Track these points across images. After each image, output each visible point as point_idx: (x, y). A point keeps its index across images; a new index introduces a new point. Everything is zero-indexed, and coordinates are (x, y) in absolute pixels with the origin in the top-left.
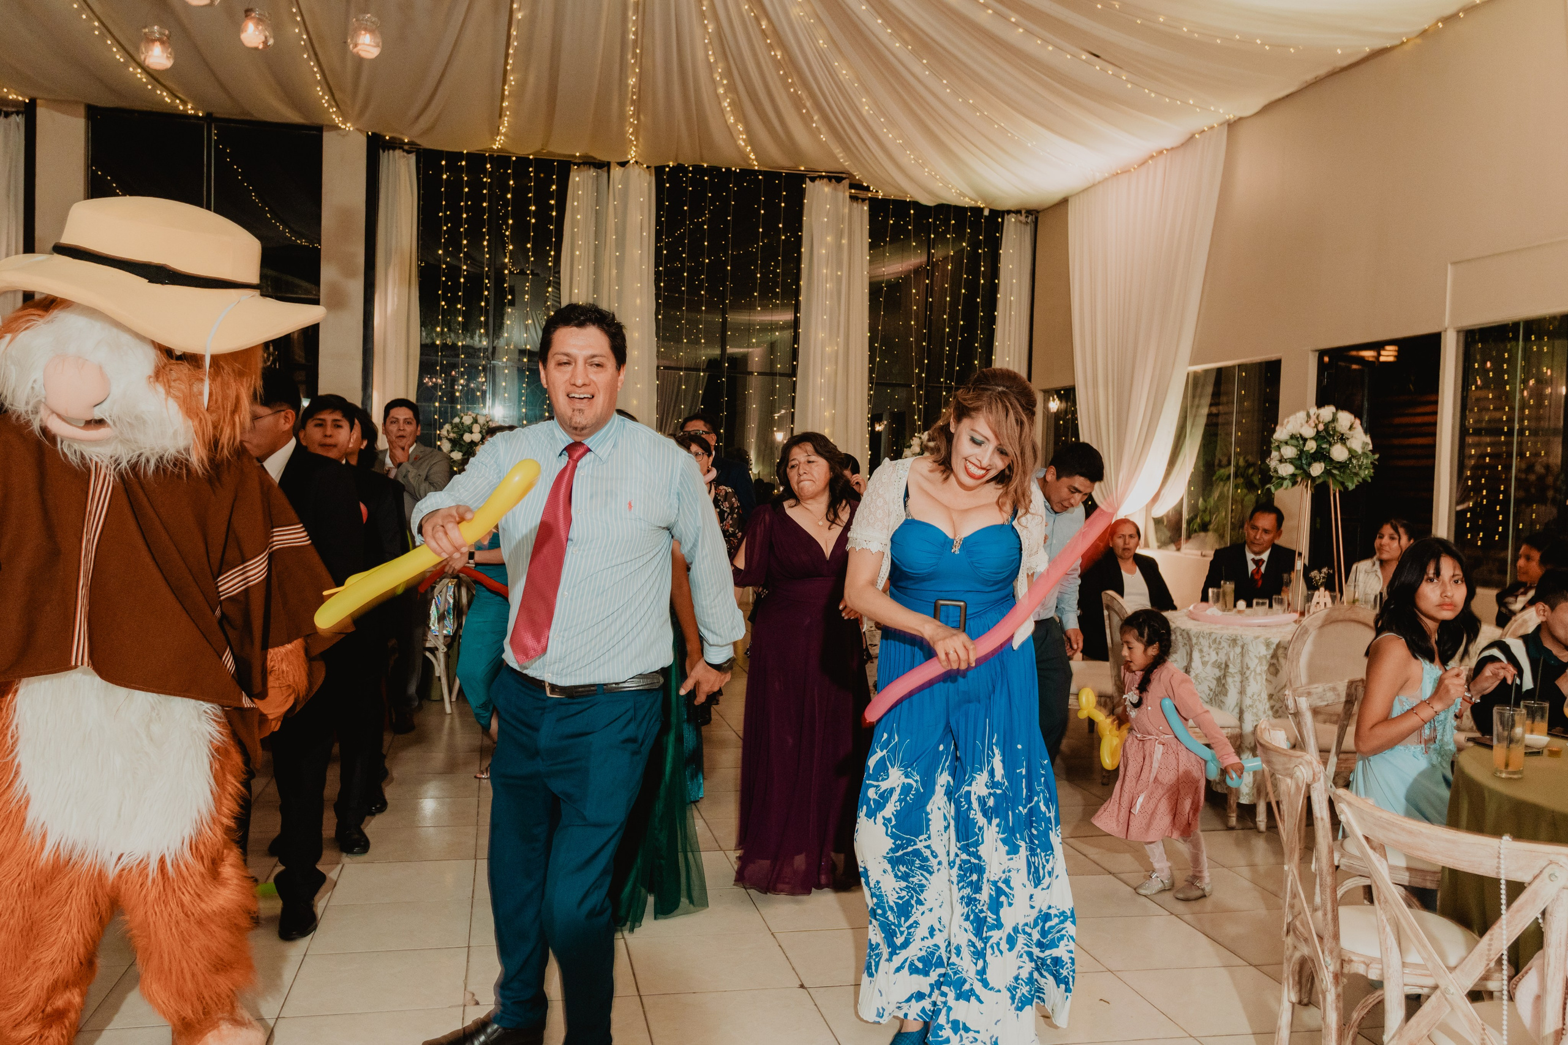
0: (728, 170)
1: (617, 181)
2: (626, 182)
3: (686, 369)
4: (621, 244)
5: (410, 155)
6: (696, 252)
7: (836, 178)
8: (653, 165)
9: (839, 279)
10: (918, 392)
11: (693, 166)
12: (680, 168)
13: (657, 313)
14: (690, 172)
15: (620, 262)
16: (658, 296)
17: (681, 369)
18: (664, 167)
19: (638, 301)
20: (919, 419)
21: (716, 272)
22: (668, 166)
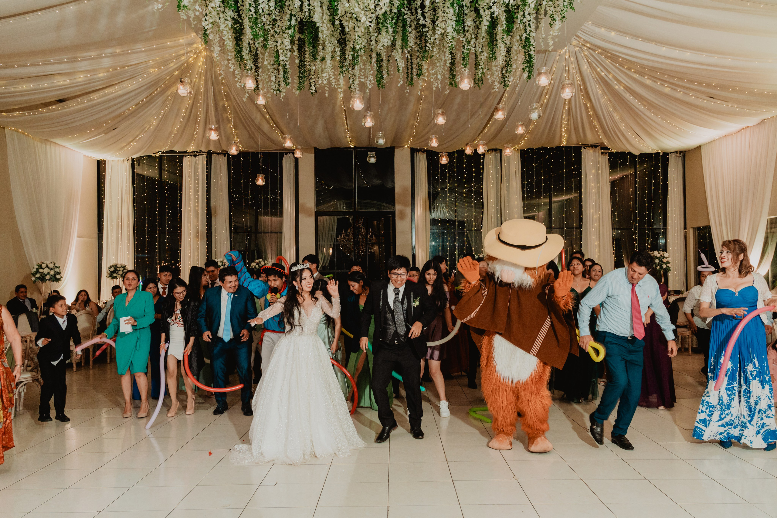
5: (424, 154)
6: (539, 181)
7: (594, 146)
8: (519, 149)
9: (598, 187)
10: (635, 232)
11: (536, 147)
12: (530, 150)
14: (535, 150)
18: (524, 149)
19: (516, 203)
20: (636, 243)
22: (526, 149)
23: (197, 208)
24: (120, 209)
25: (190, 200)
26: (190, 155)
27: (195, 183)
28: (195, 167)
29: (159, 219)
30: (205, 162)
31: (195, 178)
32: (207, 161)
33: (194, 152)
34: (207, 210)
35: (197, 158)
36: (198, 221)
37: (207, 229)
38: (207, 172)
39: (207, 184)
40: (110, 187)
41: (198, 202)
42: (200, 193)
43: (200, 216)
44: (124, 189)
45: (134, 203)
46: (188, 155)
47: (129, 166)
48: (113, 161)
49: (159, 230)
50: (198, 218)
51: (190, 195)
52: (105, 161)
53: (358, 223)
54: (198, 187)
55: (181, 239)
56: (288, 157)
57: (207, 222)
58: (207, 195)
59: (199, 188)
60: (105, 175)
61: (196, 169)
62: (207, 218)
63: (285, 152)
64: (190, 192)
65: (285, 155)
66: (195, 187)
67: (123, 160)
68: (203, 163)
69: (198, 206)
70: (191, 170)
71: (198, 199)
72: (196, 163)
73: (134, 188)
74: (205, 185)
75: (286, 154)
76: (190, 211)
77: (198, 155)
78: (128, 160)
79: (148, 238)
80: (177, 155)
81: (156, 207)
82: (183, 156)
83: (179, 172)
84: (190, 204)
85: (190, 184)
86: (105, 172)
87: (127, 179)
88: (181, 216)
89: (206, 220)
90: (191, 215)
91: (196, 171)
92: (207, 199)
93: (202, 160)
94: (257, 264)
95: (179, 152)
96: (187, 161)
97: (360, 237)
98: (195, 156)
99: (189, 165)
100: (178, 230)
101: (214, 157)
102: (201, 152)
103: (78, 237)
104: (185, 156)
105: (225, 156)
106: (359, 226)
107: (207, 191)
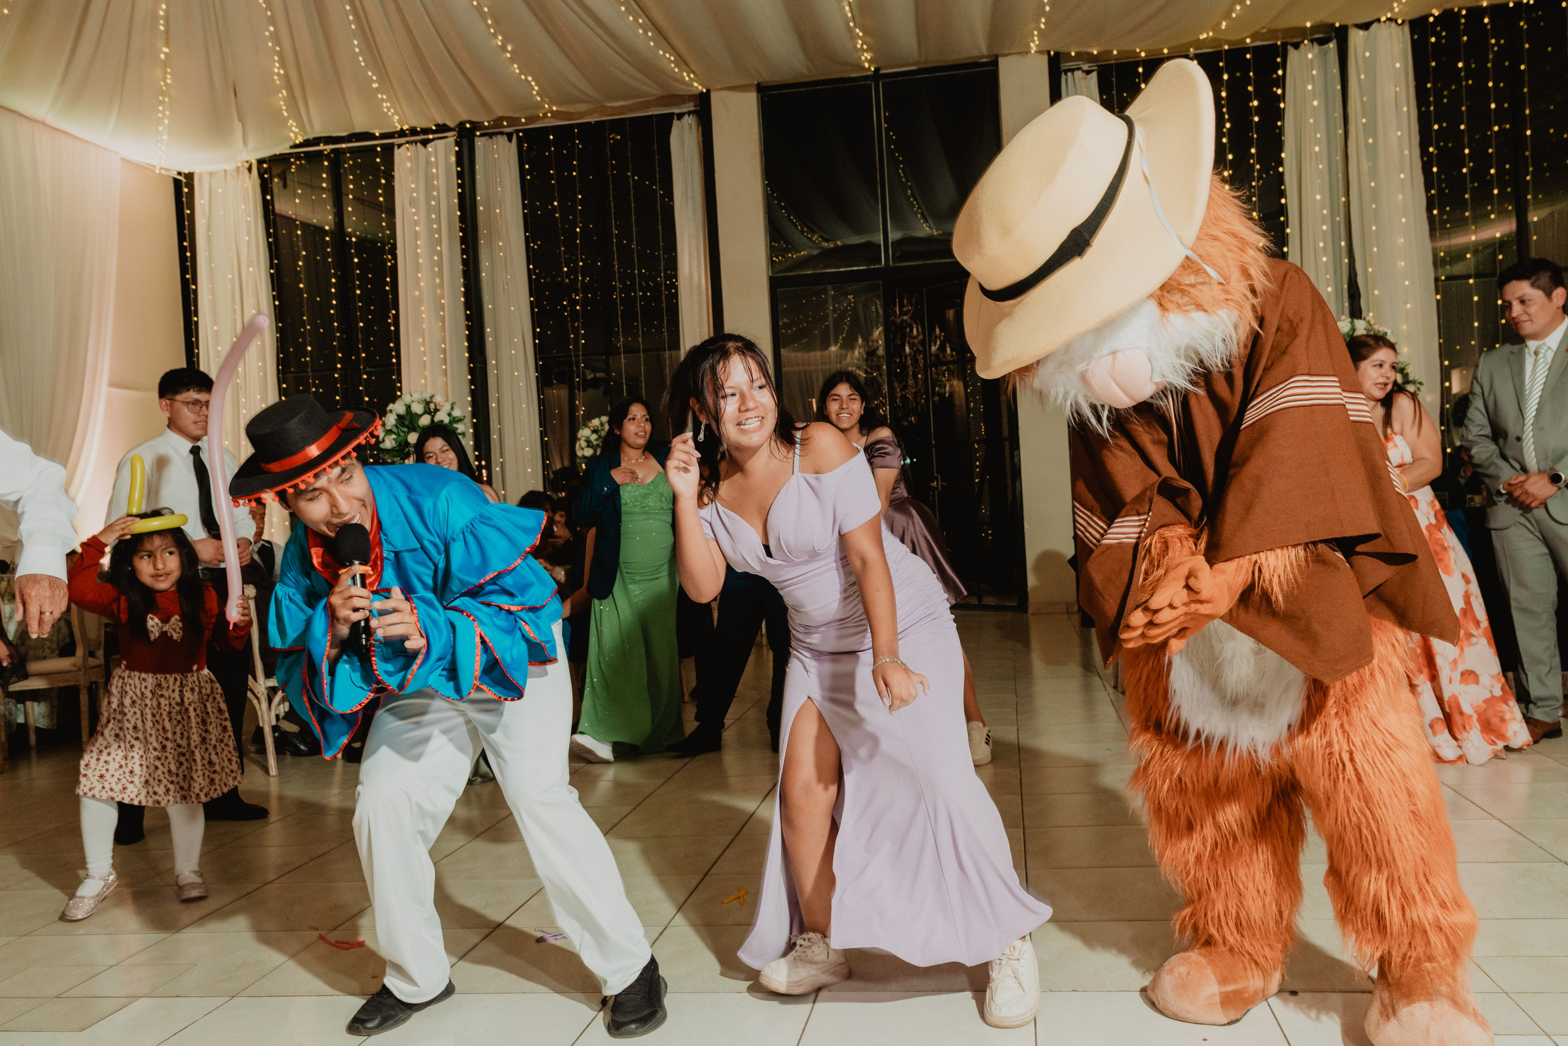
0: (1519, 4)
1: (1360, 50)
2: (1372, 47)
3: (1476, 277)
4: (1371, 129)
5: (1089, 76)
6: (1480, 119)
8: (1409, 17)
11: (1468, 10)
12: (1448, 17)
13: (1429, 209)
14: (1463, 16)
15: (1373, 150)
16: (1428, 187)
17: (1469, 277)
18: (1427, 17)
21: (1512, 142)
22: (1433, 15)
23: (439, 291)
24: (238, 307)
25: (418, 268)
26: (411, 143)
27: (430, 221)
28: (426, 174)
29: (339, 329)
30: (453, 159)
31: (428, 204)
32: (459, 155)
33: (426, 131)
34: (466, 295)
35: (430, 148)
36: (443, 327)
37: (470, 349)
38: (459, 186)
39: (462, 219)
40: (210, 250)
41: (441, 276)
42: (445, 247)
43: (446, 313)
44: (244, 250)
45: (273, 290)
46: (407, 142)
47: (253, 186)
48: (211, 174)
49: (341, 361)
50: (443, 319)
51: (417, 256)
52: (190, 177)
53: (902, 313)
54: (439, 231)
55: (400, 382)
56: (686, 126)
57: (468, 328)
58: (463, 252)
59: (440, 236)
60: (192, 217)
61: (429, 179)
62: (468, 318)
63: (677, 111)
64: (417, 247)
65: (675, 122)
66: (431, 232)
67: (238, 168)
68: (447, 159)
69: (441, 285)
70: (417, 184)
71: (440, 263)
72: (428, 162)
73: (269, 244)
74: (457, 224)
75: (680, 116)
76: (419, 301)
77: (433, 140)
78: (250, 169)
79: (315, 385)
80: (377, 145)
81: (331, 296)
82: (392, 145)
83: (384, 191)
84: (418, 280)
85: (416, 223)
86: (192, 207)
87: (248, 223)
88: (397, 318)
89: (462, 322)
90: (422, 312)
91: (429, 187)
92: (465, 262)
93: (444, 151)
94: (595, 431)
95: (383, 136)
96: (405, 157)
97: (907, 350)
98: (424, 143)
99: (411, 170)
100: (393, 357)
101: (480, 143)
102: (442, 129)
103: (112, 384)
104: (400, 146)
105: (510, 140)
106: (902, 321)
107: (463, 240)
